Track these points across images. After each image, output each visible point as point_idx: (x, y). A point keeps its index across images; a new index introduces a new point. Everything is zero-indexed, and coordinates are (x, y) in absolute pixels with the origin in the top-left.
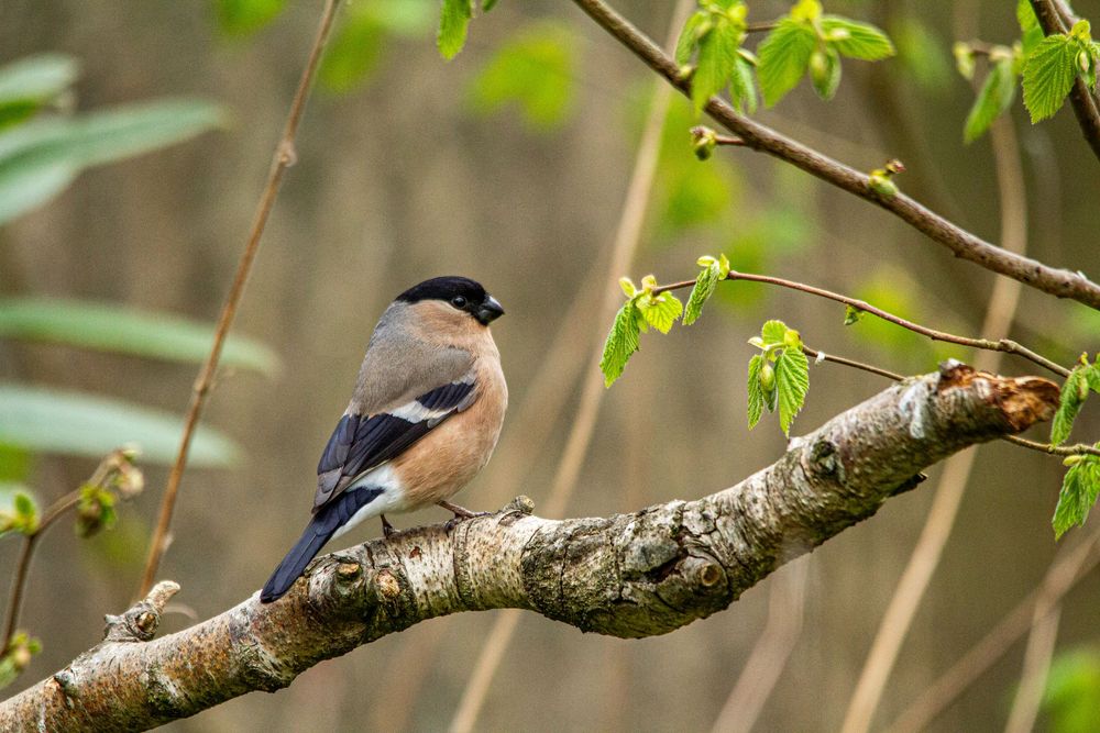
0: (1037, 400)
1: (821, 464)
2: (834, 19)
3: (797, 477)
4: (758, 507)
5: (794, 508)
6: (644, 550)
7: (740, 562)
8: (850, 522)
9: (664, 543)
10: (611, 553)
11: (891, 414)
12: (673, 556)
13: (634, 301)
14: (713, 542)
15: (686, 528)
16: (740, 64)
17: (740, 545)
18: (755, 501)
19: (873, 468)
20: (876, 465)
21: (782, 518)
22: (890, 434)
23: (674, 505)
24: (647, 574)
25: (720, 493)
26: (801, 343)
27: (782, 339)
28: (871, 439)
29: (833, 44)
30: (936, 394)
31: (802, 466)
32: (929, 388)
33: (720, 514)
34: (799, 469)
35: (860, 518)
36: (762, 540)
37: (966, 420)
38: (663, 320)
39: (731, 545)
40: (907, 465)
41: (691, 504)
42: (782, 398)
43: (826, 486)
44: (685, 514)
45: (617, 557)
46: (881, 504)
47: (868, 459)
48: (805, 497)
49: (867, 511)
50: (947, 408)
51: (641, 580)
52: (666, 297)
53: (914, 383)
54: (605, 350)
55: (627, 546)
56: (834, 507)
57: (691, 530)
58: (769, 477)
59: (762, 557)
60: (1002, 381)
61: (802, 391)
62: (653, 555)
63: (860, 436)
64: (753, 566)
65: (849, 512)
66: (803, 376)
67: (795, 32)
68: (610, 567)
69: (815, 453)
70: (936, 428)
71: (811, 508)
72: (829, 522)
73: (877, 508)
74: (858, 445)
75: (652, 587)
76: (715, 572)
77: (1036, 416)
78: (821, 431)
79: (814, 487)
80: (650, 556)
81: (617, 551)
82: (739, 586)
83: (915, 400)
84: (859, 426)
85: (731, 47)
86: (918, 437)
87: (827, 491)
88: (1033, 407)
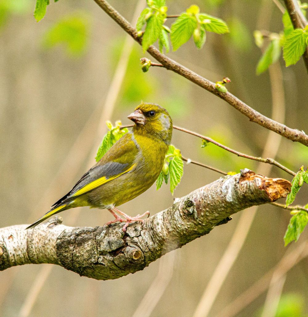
0: (282, 188)
1: (187, 210)
2: (205, 15)
3: (177, 215)
4: (159, 227)
5: (174, 228)
6: (109, 242)
7: (150, 250)
8: (198, 236)
9: (118, 240)
10: (95, 243)
11: (219, 191)
12: (121, 245)
13: (112, 131)
14: (139, 241)
15: (127, 234)
16: (163, 31)
17: (151, 243)
18: (158, 224)
19: (210, 213)
20: (211, 212)
21: (169, 232)
22: (217, 199)
24: (109, 252)
26: (181, 155)
27: (173, 153)
28: (209, 200)
29: (204, 25)
30: (238, 183)
32: (236, 180)
33: (142, 229)
34: (178, 211)
35: (202, 235)
36: (160, 241)
37: (250, 195)
39: (147, 243)
40: (224, 213)
42: (171, 178)
43: (189, 220)
44: (128, 228)
45: (97, 244)
46: (212, 229)
47: (207, 209)
48: (180, 224)
49: (206, 231)
50: (243, 189)
51: (107, 255)
52: (126, 131)
53: (229, 178)
54: (97, 152)
55: (102, 240)
56: (192, 229)
57: (130, 235)
58: (164, 214)
59: (159, 249)
60: (267, 179)
61: (180, 176)
62: (113, 245)
63: (205, 199)
64: (155, 252)
65: (198, 232)
66: (181, 169)
67: (187, 19)
68: (94, 249)
69: (185, 205)
70: (237, 197)
71: (182, 229)
72: (189, 235)
73: (210, 231)
74: (203, 203)
75: (111, 258)
76: (139, 254)
77: (281, 195)
78: (188, 196)
79: (184, 220)
80: (112, 245)
81: (98, 242)
82: (149, 260)
83: (229, 185)
84: (205, 194)
85: (160, 24)
86: (229, 201)
87: (189, 222)
88: (279, 191)
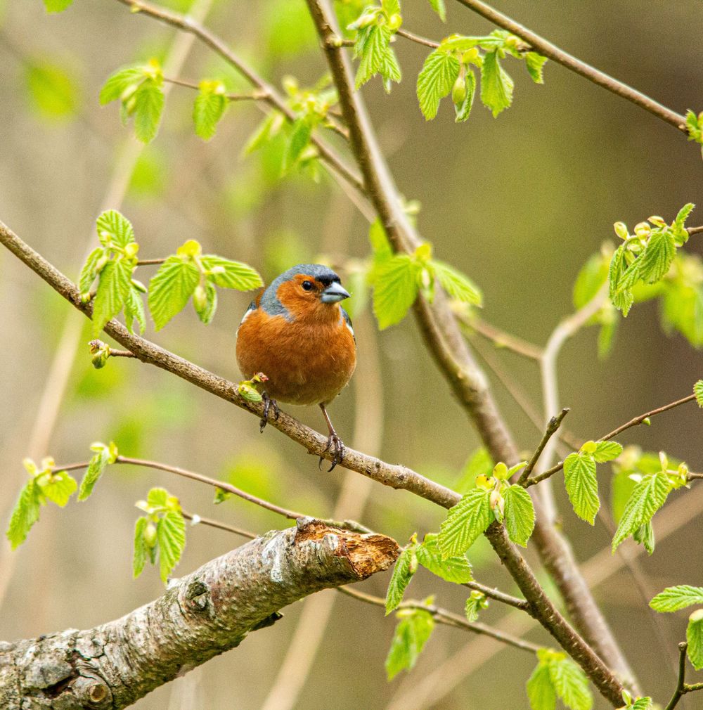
0: (379, 553)
1: (194, 602)
2: (214, 257)
3: (174, 612)
4: (140, 636)
5: (170, 638)
6: (42, 670)
7: (123, 682)
8: (218, 651)
9: (59, 665)
10: (14, 672)
11: (255, 561)
12: (67, 676)
13: (36, 479)
14: (101, 665)
15: (78, 652)
16: (132, 290)
17: (124, 669)
18: (138, 631)
19: (239, 606)
20: (241, 604)
21: (160, 646)
22: (253, 578)
23: (69, 632)
24: (44, 690)
25: (108, 624)
26: (180, 508)
27: (163, 503)
28: (238, 581)
29: (212, 278)
30: (293, 544)
31: (178, 603)
32: (288, 540)
33: (107, 641)
34: (175, 604)
35: (225, 649)
36: (142, 664)
37: (318, 567)
38: (61, 497)
39: (116, 668)
40: (267, 605)
41: (83, 632)
42: (163, 554)
43: (198, 620)
44: (78, 640)
45: (19, 675)
46: (244, 637)
47: (234, 598)
48: (180, 629)
49: (231, 642)
50: (302, 557)
51: (38, 696)
52: (64, 477)
53: (275, 536)
54: (10, 521)
55: (28, 666)
56: (205, 639)
57: (83, 655)
58: (150, 611)
59: (142, 679)
60: (349, 536)
61: (180, 548)
62: (50, 675)
63: (228, 579)
64: (134, 686)
65: (217, 643)
66: (181, 536)
67: (180, 266)
68: (13, 684)
69: (190, 592)
70: (293, 573)
71: (185, 639)
72: (200, 651)
73: (241, 641)
74: (226, 586)
75: (47, 702)
76: (102, 690)
77: (377, 566)
78: (195, 574)
79: (188, 621)
80: (47, 675)
81: (19, 671)
82: (122, 703)
83: (276, 550)
84: (228, 570)
85: (126, 278)
86: (277, 581)
87: (198, 625)
88: (374, 558)
